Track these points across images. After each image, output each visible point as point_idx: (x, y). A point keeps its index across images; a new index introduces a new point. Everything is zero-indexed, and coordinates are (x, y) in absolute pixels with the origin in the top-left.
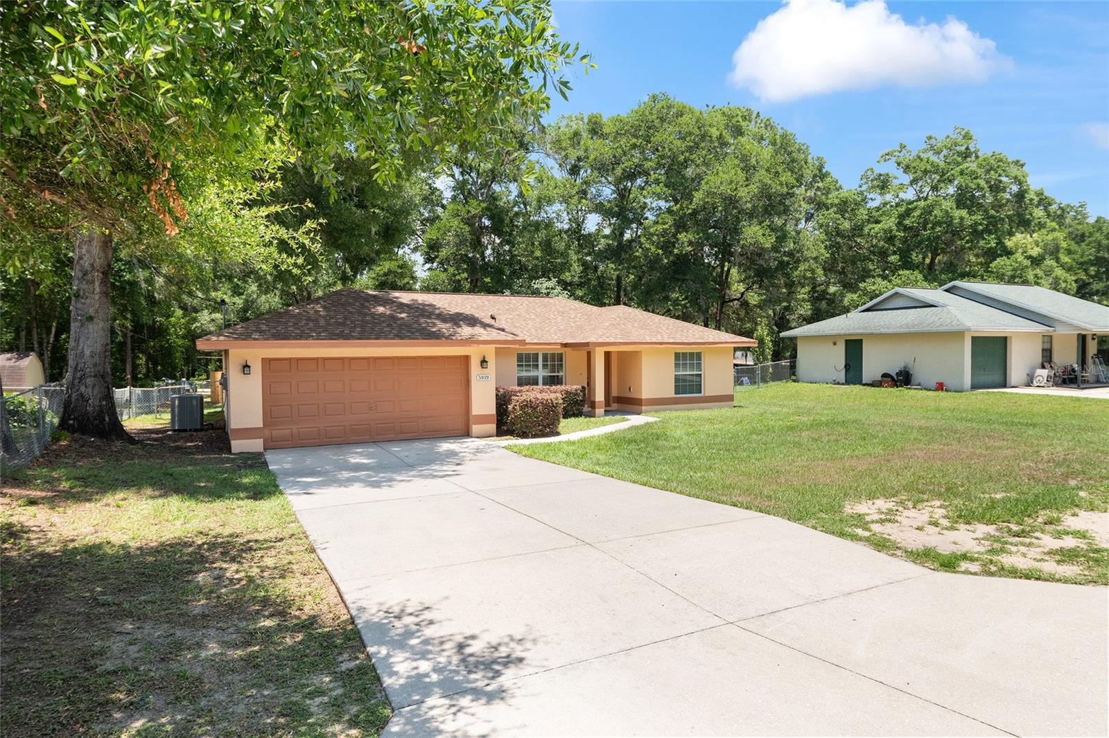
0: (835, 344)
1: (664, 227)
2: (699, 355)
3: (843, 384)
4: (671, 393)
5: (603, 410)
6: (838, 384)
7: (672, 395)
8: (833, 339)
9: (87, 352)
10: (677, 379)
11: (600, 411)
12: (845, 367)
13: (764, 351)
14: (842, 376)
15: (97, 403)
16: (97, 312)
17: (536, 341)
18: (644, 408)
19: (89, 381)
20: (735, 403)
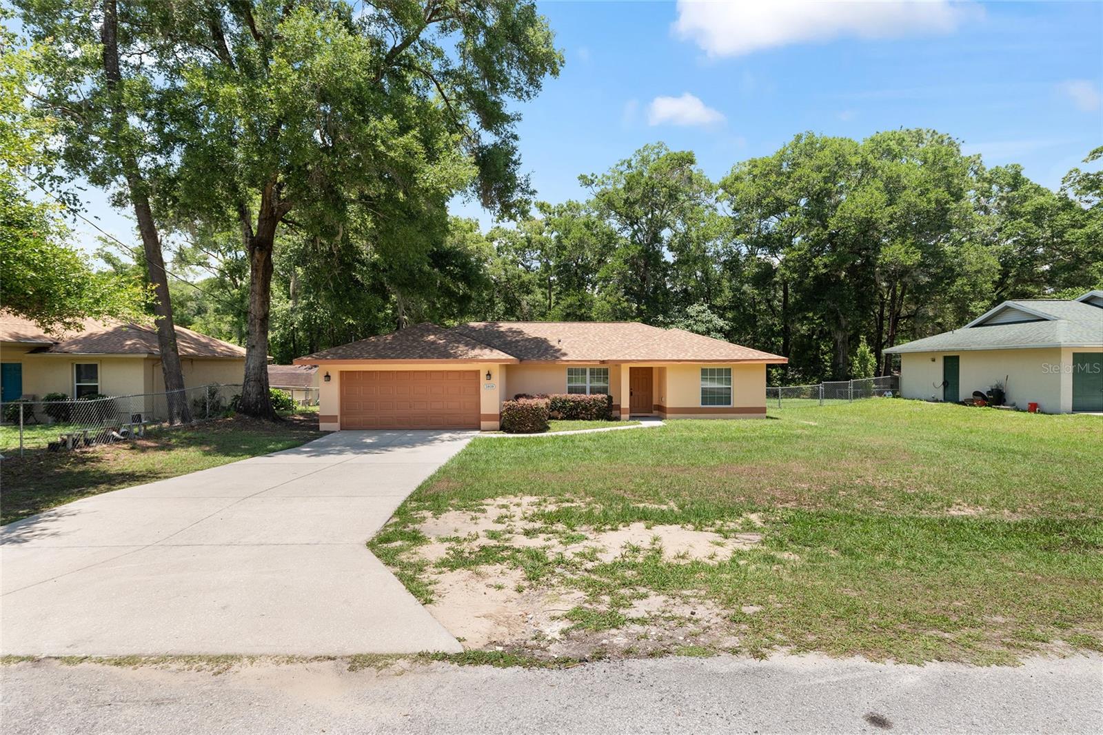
0: (934, 360)
1: (800, 253)
2: (728, 371)
3: (941, 401)
4: (697, 403)
5: (628, 416)
6: (937, 401)
7: (699, 405)
8: (932, 355)
9: (251, 367)
10: (704, 391)
11: (625, 416)
12: (944, 383)
13: (866, 366)
14: (940, 393)
15: (254, 396)
16: (257, 343)
17: (579, 359)
18: (668, 415)
19: (252, 383)
20: (767, 414)
